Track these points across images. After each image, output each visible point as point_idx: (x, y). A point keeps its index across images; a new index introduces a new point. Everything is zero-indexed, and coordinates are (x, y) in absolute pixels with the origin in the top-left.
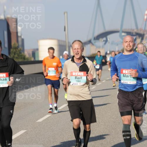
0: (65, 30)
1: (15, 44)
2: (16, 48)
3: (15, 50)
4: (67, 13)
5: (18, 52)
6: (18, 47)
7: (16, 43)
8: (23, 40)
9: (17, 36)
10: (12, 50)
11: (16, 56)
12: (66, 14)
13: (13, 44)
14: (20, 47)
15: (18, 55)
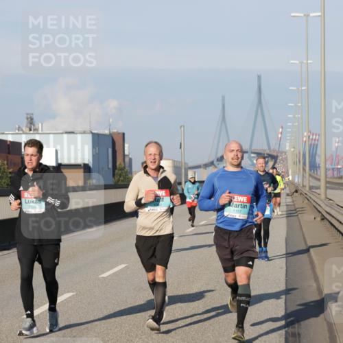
0: (181, 148)
1: (120, 164)
2: (122, 169)
3: (120, 172)
4: (184, 126)
5: (124, 174)
6: (124, 167)
7: (122, 163)
8: (130, 160)
9: (124, 155)
10: (117, 171)
11: (122, 178)
12: (182, 128)
13: (118, 163)
14: (127, 168)
15: (124, 178)
